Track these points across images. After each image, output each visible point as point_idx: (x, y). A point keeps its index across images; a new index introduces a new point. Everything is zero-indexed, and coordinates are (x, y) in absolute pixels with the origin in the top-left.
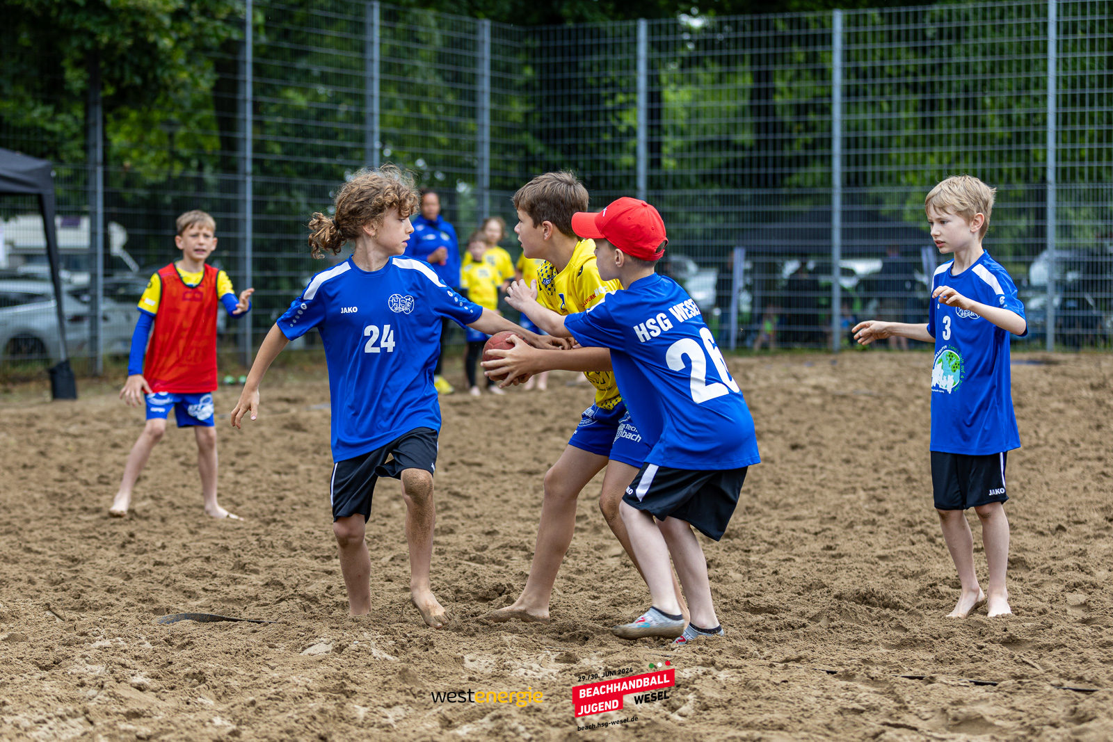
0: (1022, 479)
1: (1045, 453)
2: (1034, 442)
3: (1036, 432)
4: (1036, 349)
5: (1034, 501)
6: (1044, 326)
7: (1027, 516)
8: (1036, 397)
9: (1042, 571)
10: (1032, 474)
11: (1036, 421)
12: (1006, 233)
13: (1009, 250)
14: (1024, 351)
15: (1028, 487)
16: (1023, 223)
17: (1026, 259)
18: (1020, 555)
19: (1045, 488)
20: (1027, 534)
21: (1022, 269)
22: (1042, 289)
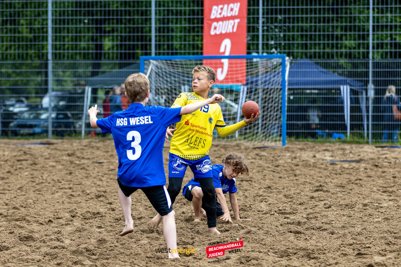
0: (34, 199)
1: (46, 186)
2: (41, 181)
3: (42, 176)
4: (44, 138)
5: (39, 209)
6: (47, 127)
7: (35, 216)
8: (43, 160)
9: (41, 242)
10: (39, 196)
11: (42, 171)
12: (32, 83)
13: (33, 91)
14: (38, 139)
15: (37, 202)
16: (39, 79)
17: (41, 95)
18: (30, 234)
19: (44, 202)
20: (35, 224)
21: (39, 100)
22: (46, 109)
